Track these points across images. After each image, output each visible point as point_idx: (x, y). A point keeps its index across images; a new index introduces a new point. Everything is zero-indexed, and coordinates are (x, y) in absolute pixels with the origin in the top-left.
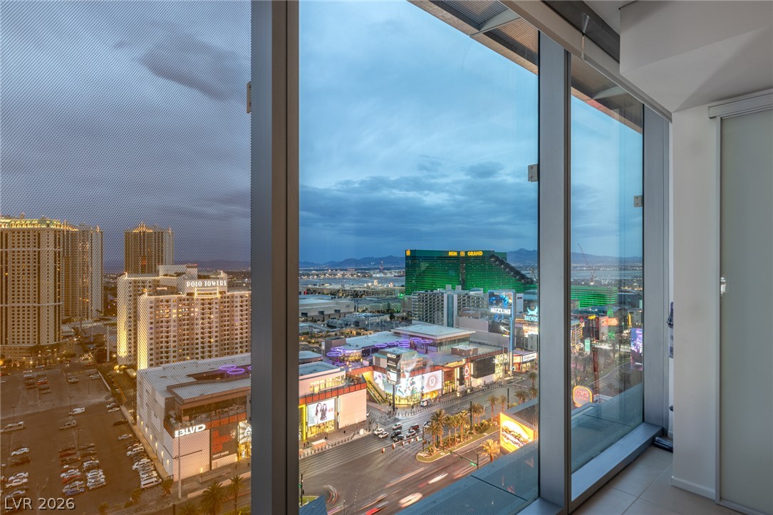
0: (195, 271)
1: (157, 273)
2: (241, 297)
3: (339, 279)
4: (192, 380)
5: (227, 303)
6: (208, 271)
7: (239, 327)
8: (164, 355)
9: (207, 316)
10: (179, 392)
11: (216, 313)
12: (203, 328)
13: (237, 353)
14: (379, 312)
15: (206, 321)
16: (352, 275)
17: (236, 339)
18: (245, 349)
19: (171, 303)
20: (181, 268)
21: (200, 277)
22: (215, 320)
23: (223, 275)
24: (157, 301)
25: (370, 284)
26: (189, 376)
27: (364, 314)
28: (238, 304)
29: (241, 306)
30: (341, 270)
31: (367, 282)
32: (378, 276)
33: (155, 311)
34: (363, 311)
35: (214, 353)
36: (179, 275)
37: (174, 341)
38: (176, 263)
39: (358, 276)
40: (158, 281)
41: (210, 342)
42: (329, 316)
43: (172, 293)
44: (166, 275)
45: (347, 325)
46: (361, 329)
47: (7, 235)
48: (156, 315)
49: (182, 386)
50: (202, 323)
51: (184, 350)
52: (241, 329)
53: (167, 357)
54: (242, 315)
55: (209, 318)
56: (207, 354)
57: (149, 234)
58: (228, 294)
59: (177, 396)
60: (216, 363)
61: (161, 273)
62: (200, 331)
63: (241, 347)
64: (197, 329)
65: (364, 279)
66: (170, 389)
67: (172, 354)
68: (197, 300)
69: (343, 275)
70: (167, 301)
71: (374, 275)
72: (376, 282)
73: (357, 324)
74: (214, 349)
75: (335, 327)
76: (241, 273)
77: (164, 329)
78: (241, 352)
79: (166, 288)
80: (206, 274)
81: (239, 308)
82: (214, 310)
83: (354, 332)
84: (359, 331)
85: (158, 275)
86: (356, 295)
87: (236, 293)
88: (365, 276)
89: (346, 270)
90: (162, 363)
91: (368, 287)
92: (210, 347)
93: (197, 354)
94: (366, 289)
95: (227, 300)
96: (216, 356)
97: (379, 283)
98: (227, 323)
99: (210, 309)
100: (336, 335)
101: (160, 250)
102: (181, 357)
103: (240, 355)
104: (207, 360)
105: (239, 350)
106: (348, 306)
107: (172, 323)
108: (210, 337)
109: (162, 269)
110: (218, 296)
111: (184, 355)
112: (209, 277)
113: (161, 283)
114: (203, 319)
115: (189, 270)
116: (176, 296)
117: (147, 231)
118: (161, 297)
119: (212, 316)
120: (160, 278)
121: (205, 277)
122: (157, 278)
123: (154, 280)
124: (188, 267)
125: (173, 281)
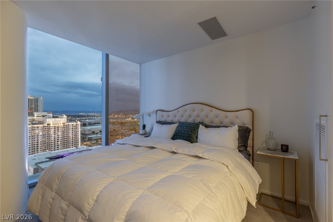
0: (51, 115)
1: (33, 115)
2: (72, 125)
3: (116, 117)
4: (48, 159)
5: (66, 127)
6: (57, 115)
7: (71, 137)
8: (36, 150)
9: (57, 133)
10: (40, 165)
11: (61, 132)
12: (55, 138)
13: (70, 148)
14: (131, 130)
15: (56, 135)
16: (121, 116)
17: (70, 142)
18: (74, 146)
19: (40, 128)
20: (45, 114)
21: (53, 117)
22: (60, 135)
23: (65, 116)
24: (33, 127)
25: (128, 119)
26: (46, 158)
27: (125, 131)
28: (71, 128)
29: (72, 129)
30: (117, 114)
31: (127, 119)
32: (131, 116)
33: (32, 131)
34: (125, 130)
35: (60, 148)
36: (43, 116)
37: (41, 144)
38: (44, 111)
39: (124, 116)
40: (34, 119)
41: (58, 144)
42: (111, 132)
43: (40, 124)
44: (38, 116)
45: (118, 135)
46: (123, 136)
48: (32, 133)
49: (42, 162)
50: (54, 136)
51: (45, 147)
52: (72, 138)
53: (37, 151)
54: (72, 132)
55: (58, 134)
56: (56, 149)
57: (32, 99)
58: (66, 124)
59: (39, 167)
60: (60, 152)
61: (35, 116)
62: (53, 139)
63: (72, 145)
64: (52, 138)
65: (126, 118)
66: (36, 164)
67: (39, 149)
68: (52, 126)
69: (118, 116)
70: (38, 127)
71: (130, 116)
72: (130, 119)
73: (122, 134)
74: (60, 146)
75: (113, 136)
76: (76, 115)
77: (36, 139)
78: (72, 147)
79: (37, 122)
80: (57, 116)
81: (71, 130)
82: (60, 131)
83: (121, 138)
84: (123, 137)
85: (34, 117)
86: (122, 124)
87: (70, 124)
88: (126, 117)
89: (119, 114)
90: (34, 153)
91: (127, 120)
92: (58, 146)
93: (52, 149)
94: (126, 121)
95: (66, 126)
96: (61, 149)
97: (131, 119)
98: (66, 136)
99: (58, 130)
100: (113, 139)
101: (37, 106)
102: (44, 150)
103: (71, 148)
104: (56, 151)
105: (71, 146)
106: (118, 128)
107: (40, 137)
108: (58, 142)
109: (36, 114)
110: (62, 125)
111: (45, 149)
112: (58, 117)
113: (35, 120)
114: (55, 134)
115: (48, 114)
116: (42, 125)
117: (30, 98)
118: (35, 126)
119: (59, 133)
120: (35, 117)
121: (56, 117)
122: (33, 118)
123: (32, 119)
124: (48, 113)
125: (41, 119)
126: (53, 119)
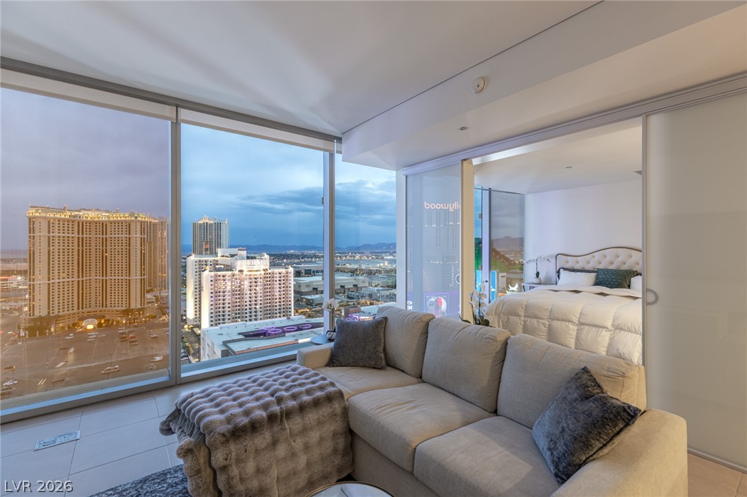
0: (244, 253)
1: (216, 254)
2: (280, 273)
3: (358, 260)
4: (241, 337)
5: (268, 278)
6: (255, 254)
7: (278, 297)
8: (221, 317)
9: (254, 288)
10: (231, 345)
11: (261, 285)
12: (250, 298)
13: (276, 317)
14: (388, 286)
15: (253, 292)
16: (368, 257)
17: (276, 306)
18: (282, 314)
19: (227, 278)
20: (234, 251)
21: (248, 258)
22: (259, 291)
23: (267, 256)
24: (216, 276)
25: (382, 265)
26: (240, 334)
27: (376, 288)
28: (278, 279)
29: (280, 281)
30: (359, 253)
31: (379, 263)
32: (388, 258)
33: (215, 283)
34: (376, 286)
35: (259, 317)
36: (232, 256)
37: (229, 307)
38: (231, 247)
39: (373, 258)
40: (217, 261)
41: (256, 308)
42: (349, 289)
43: (227, 270)
44: (223, 256)
45: (363, 296)
46: (373, 300)
47: (106, 225)
48: (215, 287)
49: (234, 341)
50: (250, 294)
51: (236, 314)
52: (280, 298)
53: (224, 320)
54: (280, 288)
55: (255, 290)
56: (253, 317)
57: (211, 225)
58: (269, 271)
59: (230, 349)
60: (260, 324)
61: (219, 255)
62: (248, 300)
63: (279, 313)
64: (246, 298)
65: (377, 261)
66: (225, 343)
67: (227, 317)
68: (246, 275)
69: (361, 257)
70: (224, 276)
71: (385, 258)
72: (386, 263)
73: (370, 296)
74: (259, 313)
75: (353, 298)
76: (281, 255)
77: (221, 298)
78: (280, 317)
79: (222, 266)
80: (253, 255)
81: (278, 282)
82: (259, 283)
83: (368, 303)
84: (372, 301)
85: (217, 256)
86: (370, 273)
87: (277, 271)
88: (378, 258)
89: (363, 253)
90: (219, 324)
91: (380, 267)
92: (256, 312)
93: (246, 317)
94: (378, 269)
95: (269, 276)
96: (261, 319)
97: (389, 263)
98: (269, 294)
99: (256, 282)
100: (354, 304)
101: (219, 237)
102: (234, 319)
103: (278, 319)
104: (254, 322)
105: (278, 315)
106: (363, 282)
107: (227, 293)
108: (256, 305)
109: (220, 251)
110: (263, 273)
111: (236, 318)
112: (255, 258)
113: (219, 262)
114: (250, 290)
115: (240, 252)
116: (230, 273)
117: (209, 222)
118: (219, 273)
119: (257, 288)
120: (219, 258)
121: (252, 258)
122: (216, 259)
123: (214, 260)
124: (239, 250)
125: (228, 261)
126: (249, 261)
